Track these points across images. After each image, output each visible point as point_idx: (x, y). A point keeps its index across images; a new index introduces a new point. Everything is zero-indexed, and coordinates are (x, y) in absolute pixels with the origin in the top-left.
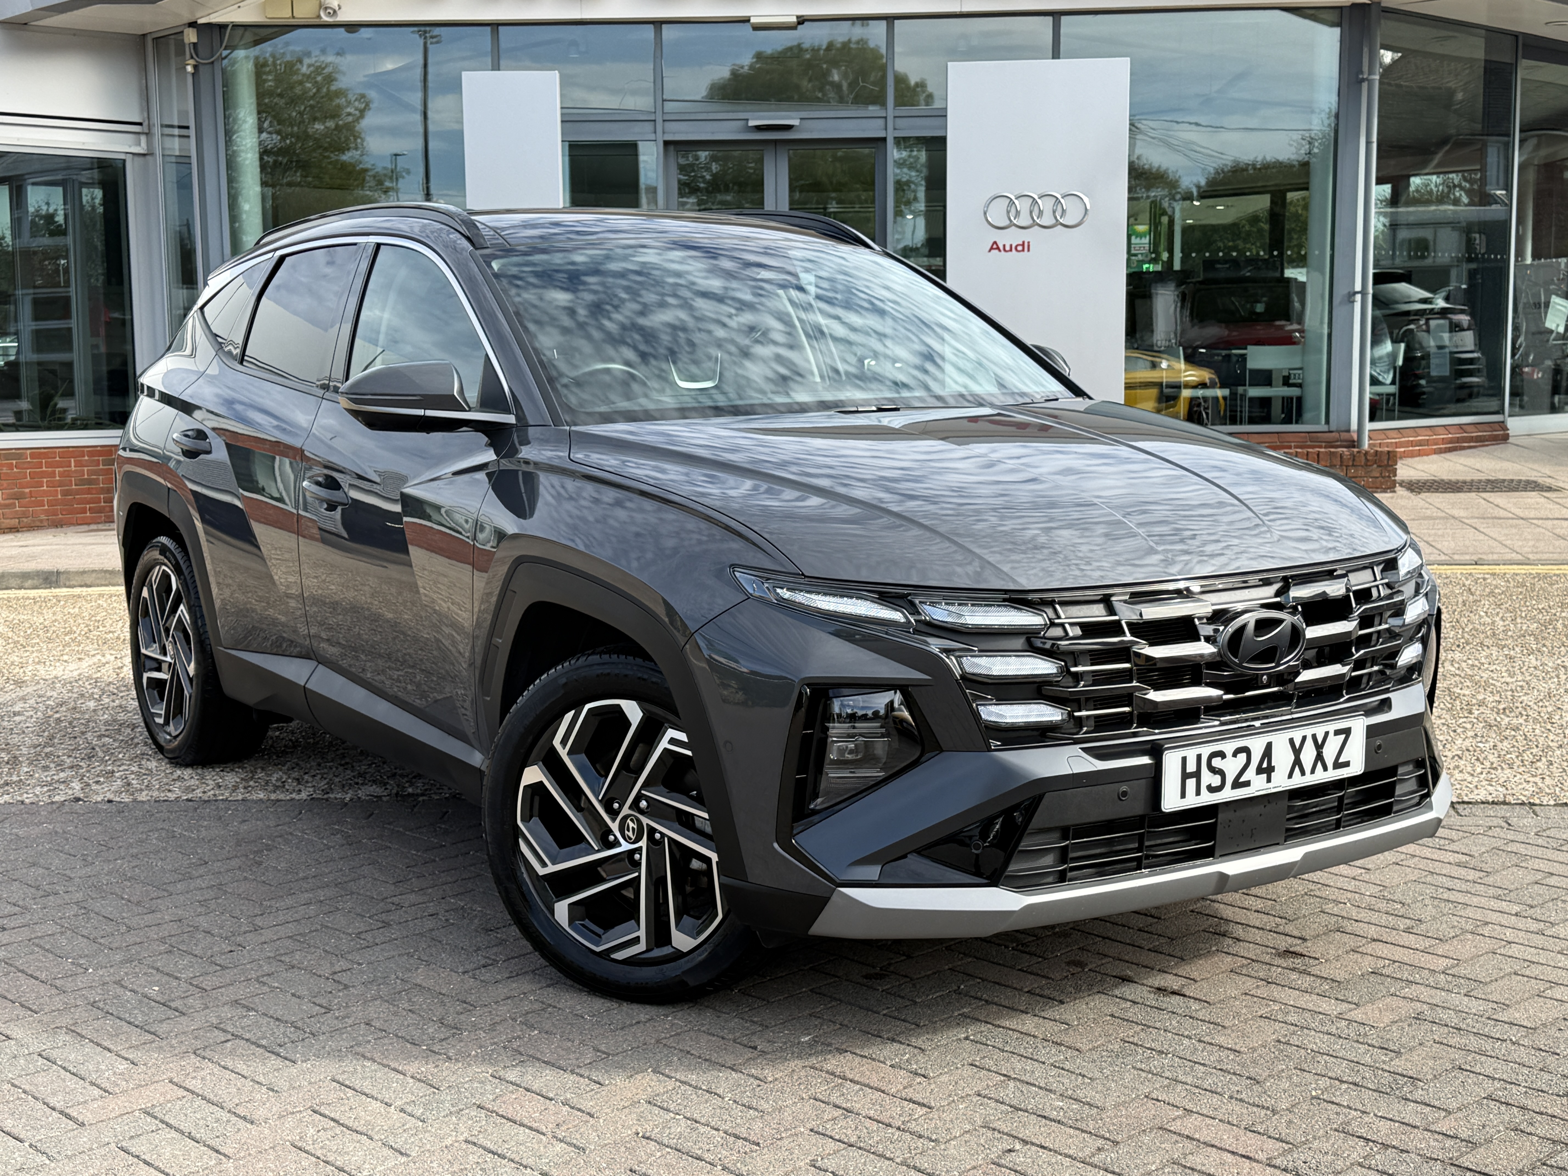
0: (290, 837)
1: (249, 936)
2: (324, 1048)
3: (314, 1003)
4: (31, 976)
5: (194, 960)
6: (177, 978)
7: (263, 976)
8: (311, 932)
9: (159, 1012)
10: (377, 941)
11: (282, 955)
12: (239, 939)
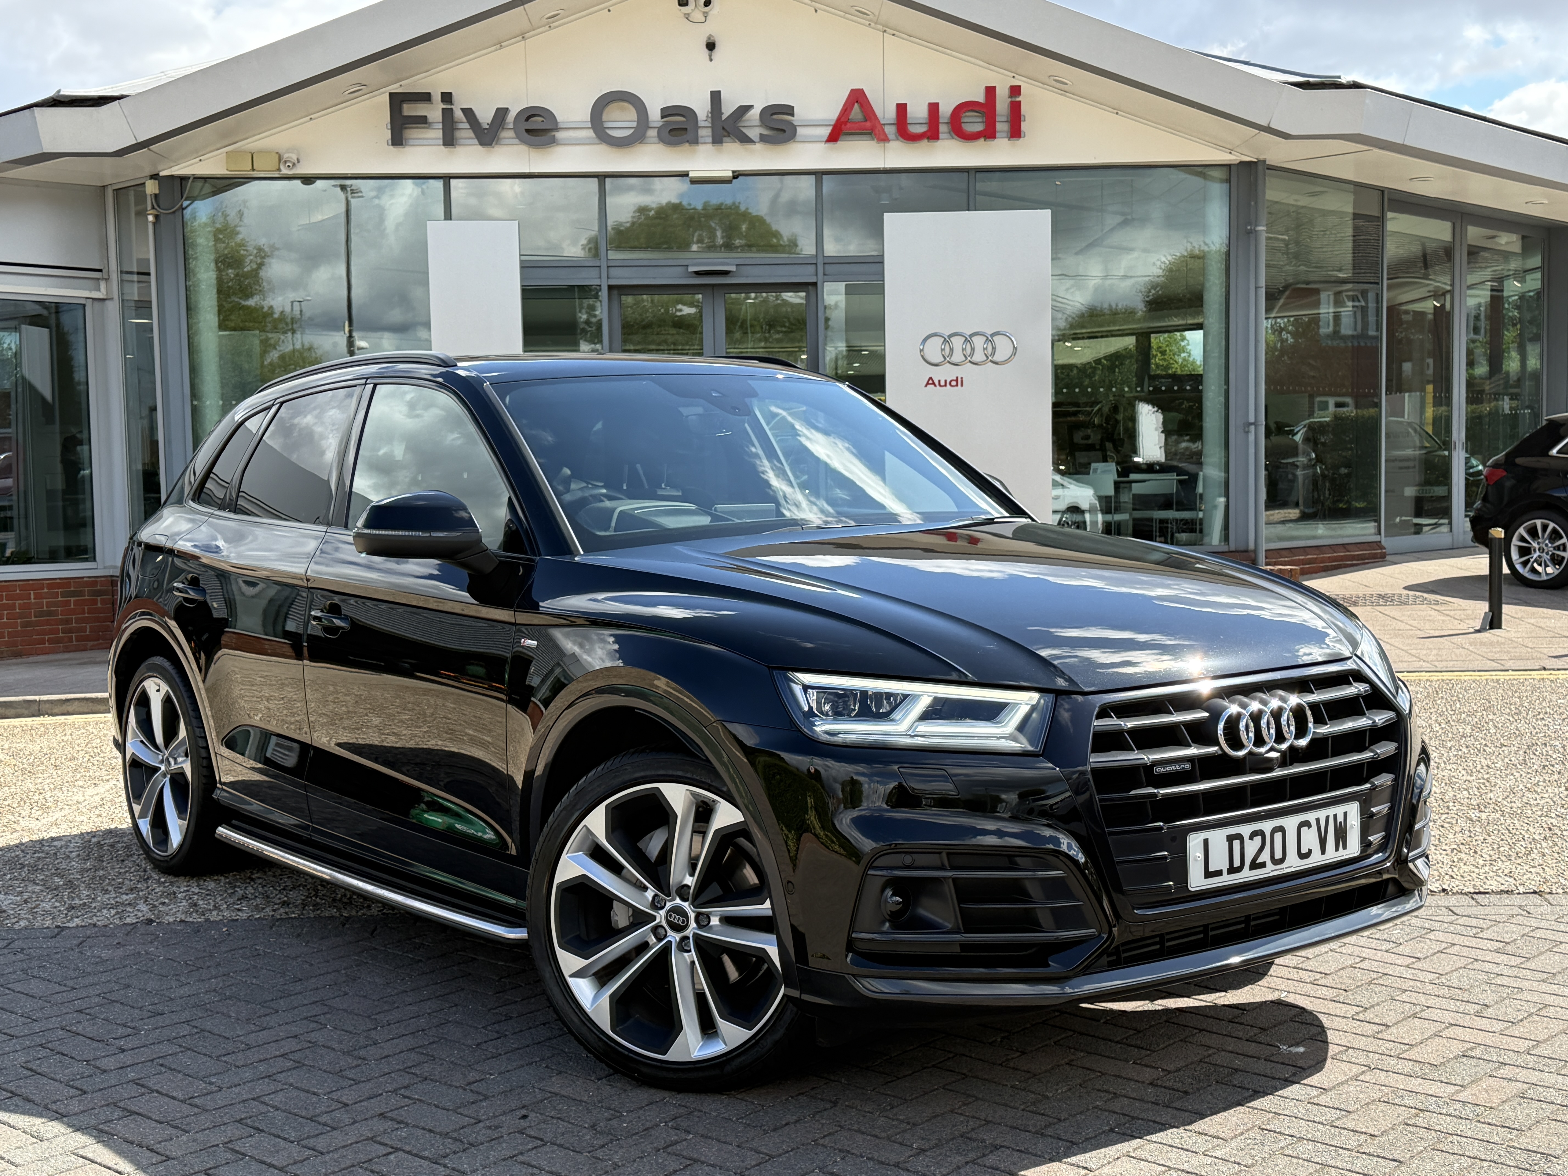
0: (373, 952)
1: (372, 1050)
2: (488, 1158)
3: (461, 1114)
4: (167, 1095)
5: (325, 1075)
6: (314, 1094)
7: (400, 1089)
8: (430, 1044)
9: (310, 1128)
10: (499, 1051)
11: (410, 1067)
12: (362, 1053)
